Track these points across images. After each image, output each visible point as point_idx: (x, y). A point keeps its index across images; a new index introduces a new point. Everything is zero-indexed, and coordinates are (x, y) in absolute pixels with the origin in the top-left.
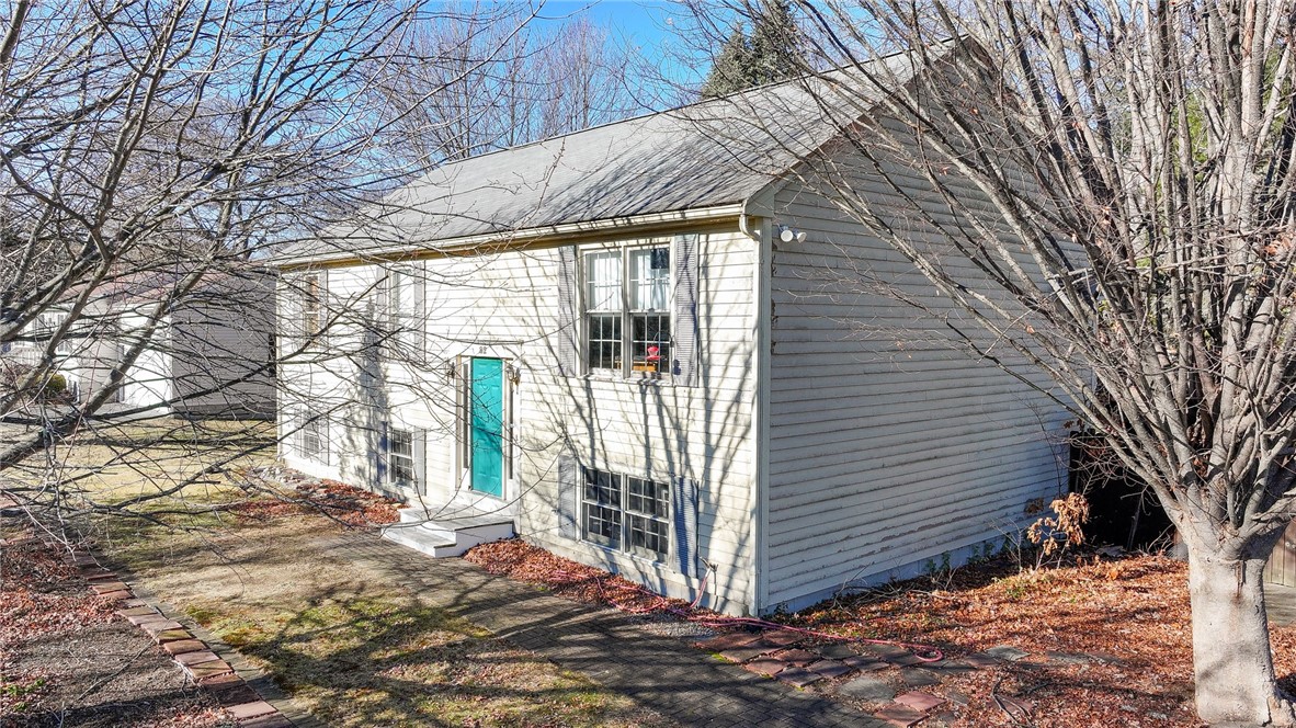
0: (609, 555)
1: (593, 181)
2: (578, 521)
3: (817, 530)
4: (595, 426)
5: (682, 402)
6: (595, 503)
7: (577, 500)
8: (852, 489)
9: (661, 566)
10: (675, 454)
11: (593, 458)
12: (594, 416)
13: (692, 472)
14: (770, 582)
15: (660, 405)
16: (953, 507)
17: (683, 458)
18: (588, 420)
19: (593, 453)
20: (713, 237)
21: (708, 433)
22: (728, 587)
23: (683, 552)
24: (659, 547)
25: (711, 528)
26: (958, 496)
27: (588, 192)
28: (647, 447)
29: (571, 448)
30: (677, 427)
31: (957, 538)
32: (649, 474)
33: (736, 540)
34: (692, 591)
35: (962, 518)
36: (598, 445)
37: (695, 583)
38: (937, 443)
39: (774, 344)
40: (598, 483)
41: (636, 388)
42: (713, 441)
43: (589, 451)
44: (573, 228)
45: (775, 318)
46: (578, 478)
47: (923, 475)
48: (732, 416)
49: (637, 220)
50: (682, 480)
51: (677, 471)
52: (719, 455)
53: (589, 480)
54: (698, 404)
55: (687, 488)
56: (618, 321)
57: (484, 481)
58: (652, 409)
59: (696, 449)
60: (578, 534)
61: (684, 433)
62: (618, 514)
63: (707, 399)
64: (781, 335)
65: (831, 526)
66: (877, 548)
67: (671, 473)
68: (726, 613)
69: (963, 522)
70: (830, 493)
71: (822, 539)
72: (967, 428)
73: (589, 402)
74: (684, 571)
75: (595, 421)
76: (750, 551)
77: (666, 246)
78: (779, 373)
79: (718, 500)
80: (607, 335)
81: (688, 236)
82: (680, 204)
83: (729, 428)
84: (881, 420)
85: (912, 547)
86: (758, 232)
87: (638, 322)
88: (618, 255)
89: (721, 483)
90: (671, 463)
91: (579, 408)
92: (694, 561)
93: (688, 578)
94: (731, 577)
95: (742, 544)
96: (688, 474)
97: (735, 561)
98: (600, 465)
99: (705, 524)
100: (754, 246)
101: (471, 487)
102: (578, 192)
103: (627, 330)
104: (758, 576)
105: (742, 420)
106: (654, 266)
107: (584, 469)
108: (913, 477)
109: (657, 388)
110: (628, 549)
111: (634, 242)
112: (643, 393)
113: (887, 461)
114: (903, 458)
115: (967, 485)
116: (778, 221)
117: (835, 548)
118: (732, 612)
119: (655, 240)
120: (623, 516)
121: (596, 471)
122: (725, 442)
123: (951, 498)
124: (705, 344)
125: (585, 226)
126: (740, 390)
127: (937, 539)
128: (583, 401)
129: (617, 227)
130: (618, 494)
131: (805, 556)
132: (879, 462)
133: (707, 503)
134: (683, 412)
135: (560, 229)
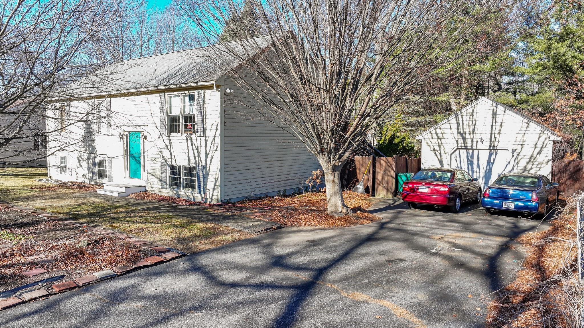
0: (177, 192)
1: (171, 72)
2: (167, 183)
3: (240, 179)
4: (172, 151)
5: (199, 141)
6: (172, 176)
7: (167, 176)
8: (252, 167)
9: (193, 192)
10: (197, 158)
11: (171, 162)
12: (171, 148)
13: (202, 162)
14: (225, 192)
15: (192, 143)
16: (287, 176)
17: (199, 158)
18: (170, 150)
19: (171, 160)
20: (206, 91)
21: (206, 150)
22: (212, 195)
23: (199, 187)
24: (193, 187)
25: (208, 178)
26: (288, 173)
27: (169, 76)
28: (188, 156)
29: (164, 159)
30: (197, 149)
31: (288, 186)
32: (189, 164)
33: (214, 181)
34: (202, 198)
35: (290, 180)
36: (173, 157)
37: (203, 196)
38: (281, 156)
39: (225, 123)
40: (174, 170)
41: (185, 138)
42: (208, 153)
43: (170, 160)
44: (163, 87)
45: (225, 115)
46: (167, 169)
47: (276, 165)
48: (213, 144)
49: (183, 85)
50: (199, 165)
51: (197, 163)
52: (210, 156)
53: (171, 169)
54: (203, 142)
55: (200, 167)
56: (179, 117)
57: (134, 174)
58: (190, 144)
59: (203, 155)
60: (167, 187)
61: (199, 151)
62: (180, 178)
63: (205, 139)
64: (227, 120)
65: (245, 178)
66: (261, 186)
67: (196, 163)
68: (212, 203)
69: (290, 181)
70: (244, 168)
71: (242, 182)
72: (291, 152)
73: (170, 144)
74: (200, 192)
75: (172, 150)
76: (218, 184)
77: (193, 94)
78: (227, 131)
79: (209, 170)
80: (176, 122)
81: (199, 91)
82: (197, 81)
83: (212, 148)
84: (262, 147)
85: (273, 187)
86: (220, 90)
87: (186, 118)
88: (179, 96)
89: (210, 164)
90: (196, 161)
91: (167, 146)
92: (203, 189)
93: (201, 194)
94: (213, 192)
95: (216, 181)
96: (201, 163)
97: (214, 187)
98: (174, 163)
99: (206, 177)
100: (219, 94)
101: (130, 177)
102: (166, 76)
103: (182, 121)
104: (221, 191)
105: (216, 145)
106: (190, 100)
107: (169, 166)
108: (273, 166)
109: (191, 137)
110: (183, 189)
111: (183, 92)
112: (187, 140)
113: (264, 160)
114: (269, 160)
115: (292, 170)
116: (226, 86)
117: (246, 185)
118: (214, 202)
119: (190, 92)
120: (182, 179)
121: (173, 166)
122: (211, 152)
123: (286, 173)
124: (205, 123)
125: (167, 87)
126: (215, 136)
127: (281, 185)
128: (168, 144)
129: (177, 88)
130: (180, 172)
131: (237, 186)
132: (261, 160)
133: (206, 171)
134: (199, 145)
135: (159, 88)
